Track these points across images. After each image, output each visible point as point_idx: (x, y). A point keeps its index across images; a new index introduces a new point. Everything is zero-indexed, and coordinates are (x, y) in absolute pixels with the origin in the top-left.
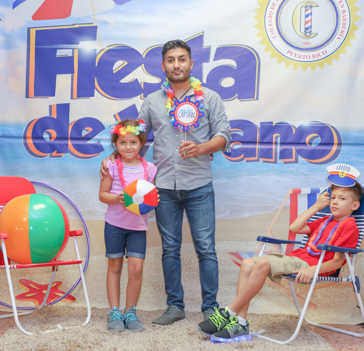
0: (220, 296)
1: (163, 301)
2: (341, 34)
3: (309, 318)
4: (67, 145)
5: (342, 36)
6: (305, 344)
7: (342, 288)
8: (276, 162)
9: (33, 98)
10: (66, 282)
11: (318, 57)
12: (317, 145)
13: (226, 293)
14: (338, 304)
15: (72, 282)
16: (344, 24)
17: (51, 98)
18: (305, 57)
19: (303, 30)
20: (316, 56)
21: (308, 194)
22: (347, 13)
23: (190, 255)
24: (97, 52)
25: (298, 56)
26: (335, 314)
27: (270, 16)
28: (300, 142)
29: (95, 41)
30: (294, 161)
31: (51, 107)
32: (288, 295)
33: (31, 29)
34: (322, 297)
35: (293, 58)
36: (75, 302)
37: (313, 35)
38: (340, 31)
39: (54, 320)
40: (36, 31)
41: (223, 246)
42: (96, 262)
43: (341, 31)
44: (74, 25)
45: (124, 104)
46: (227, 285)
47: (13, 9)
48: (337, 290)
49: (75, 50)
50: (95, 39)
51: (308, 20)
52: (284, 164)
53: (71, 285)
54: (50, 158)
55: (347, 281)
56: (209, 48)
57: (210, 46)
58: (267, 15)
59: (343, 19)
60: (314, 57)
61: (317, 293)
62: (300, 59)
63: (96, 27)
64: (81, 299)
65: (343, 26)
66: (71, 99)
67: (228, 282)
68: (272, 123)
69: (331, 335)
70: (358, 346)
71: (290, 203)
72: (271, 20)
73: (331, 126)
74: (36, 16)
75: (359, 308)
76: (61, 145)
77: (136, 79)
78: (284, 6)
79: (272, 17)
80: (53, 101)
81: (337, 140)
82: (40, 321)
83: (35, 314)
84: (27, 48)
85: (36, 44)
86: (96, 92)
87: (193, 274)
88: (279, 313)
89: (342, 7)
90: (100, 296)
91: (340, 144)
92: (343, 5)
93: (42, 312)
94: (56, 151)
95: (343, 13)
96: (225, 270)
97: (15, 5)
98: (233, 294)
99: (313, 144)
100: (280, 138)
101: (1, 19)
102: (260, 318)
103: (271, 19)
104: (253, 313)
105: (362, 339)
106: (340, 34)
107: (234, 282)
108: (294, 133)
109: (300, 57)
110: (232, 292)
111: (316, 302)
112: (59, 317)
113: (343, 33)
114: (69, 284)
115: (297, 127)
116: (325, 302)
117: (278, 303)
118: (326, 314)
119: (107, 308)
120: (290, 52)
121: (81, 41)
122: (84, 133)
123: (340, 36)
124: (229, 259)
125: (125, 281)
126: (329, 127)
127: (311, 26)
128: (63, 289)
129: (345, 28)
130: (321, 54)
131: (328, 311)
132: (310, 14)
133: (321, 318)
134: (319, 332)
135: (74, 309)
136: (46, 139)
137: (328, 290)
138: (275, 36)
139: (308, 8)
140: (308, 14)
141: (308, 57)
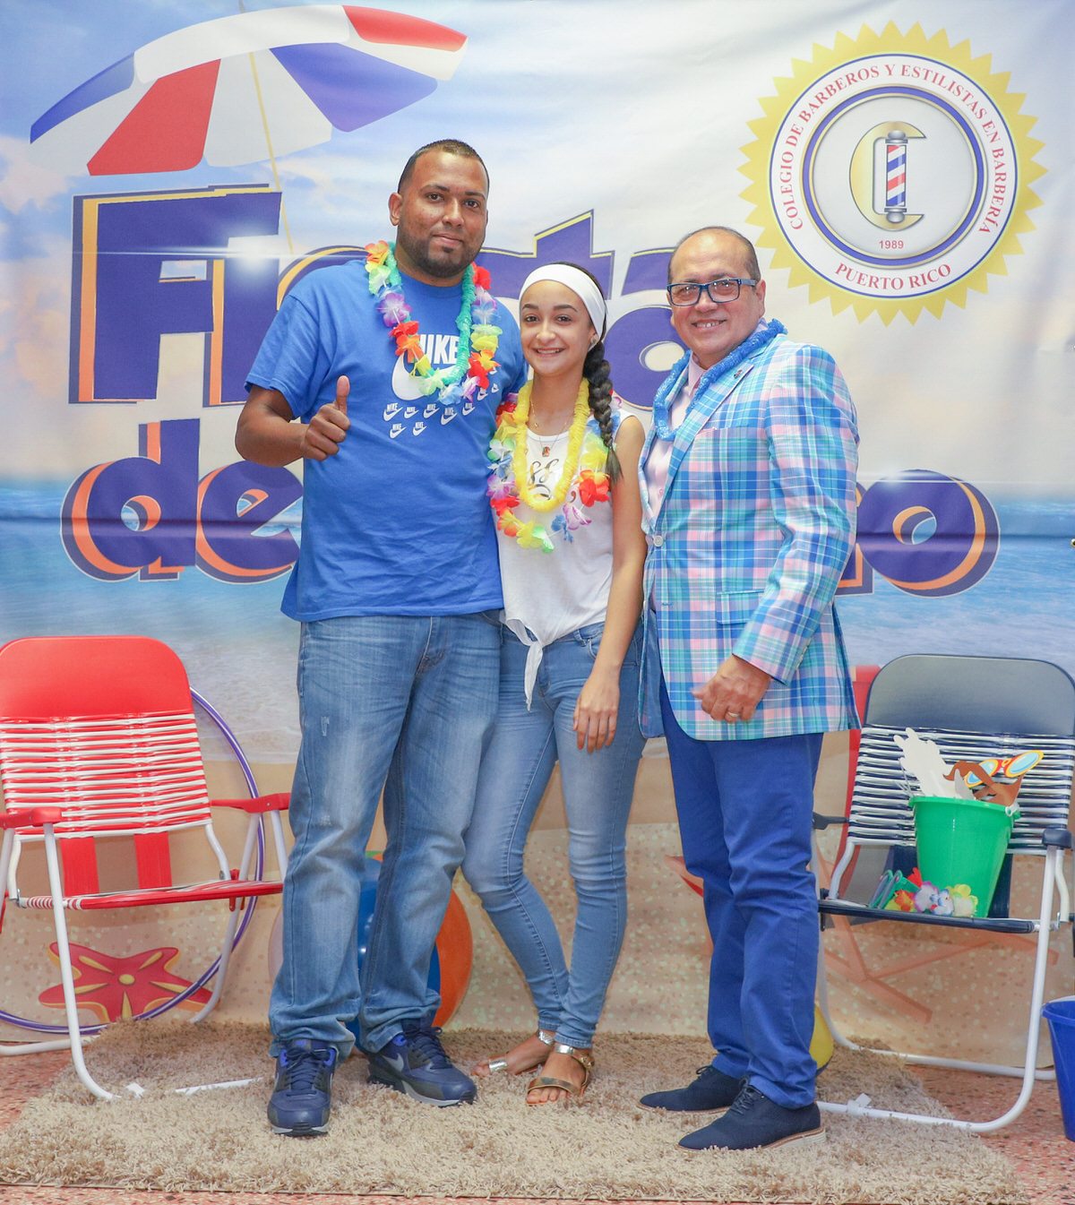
0: (647, 987)
1: (480, 1002)
2: (992, 217)
3: (909, 1047)
4: (193, 541)
5: (994, 222)
7: (1004, 958)
9: (92, 402)
10: (190, 947)
11: (925, 283)
12: (925, 540)
13: (666, 977)
14: (991, 1004)
15: (207, 949)
16: (1001, 189)
17: (143, 404)
18: (889, 282)
19: (882, 205)
20: (920, 281)
22: (1008, 158)
23: (559, 865)
24: (282, 268)
25: (867, 280)
26: (986, 1036)
27: (787, 165)
28: (878, 531)
29: (275, 236)
30: (861, 585)
31: (143, 429)
32: (847, 981)
33: (85, 201)
34: (947, 984)
35: (853, 285)
36: (217, 1009)
37: (909, 220)
38: (987, 209)
39: (162, 1067)
40: (99, 205)
41: (655, 837)
43: (992, 208)
44: (211, 188)
46: (669, 951)
47: (31, 142)
48: (991, 963)
49: (215, 262)
50: (277, 233)
51: (897, 178)
53: (207, 959)
54: (141, 579)
56: (609, 257)
57: (613, 252)
58: (778, 162)
59: (997, 174)
60: (914, 284)
61: (930, 973)
62: (872, 290)
64: (234, 999)
65: (997, 195)
66: (204, 406)
67: (670, 942)
72: (788, 177)
73: (966, 485)
74: (98, 165)
76: (173, 541)
78: (826, 133)
79: (790, 168)
80: (151, 412)
81: (984, 524)
82: (120, 1071)
83: (104, 1050)
84: (74, 256)
85: (101, 245)
87: (568, 921)
89: (993, 141)
91: (991, 536)
92: (996, 133)
93: (122, 1043)
94: (160, 559)
95: (997, 157)
96: (661, 908)
97: (37, 131)
98: (686, 978)
99: (915, 535)
103: (788, 173)
106: (987, 219)
107: (687, 942)
109: (873, 284)
110: (681, 973)
111: (928, 1001)
112: (174, 1058)
113: (996, 215)
114: (200, 954)
115: (867, 488)
116: (955, 1000)
118: (958, 1035)
120: (843, 268)
121: (234, 236)
122: (243, 507)
123: (987, 222)
124: (671, 875)
126: (960, 488)
127: (904, 194)
128: (180, 968)
129: (1002, 199)
130: (934, 275)
131: (964, 1026)
132: (900, 161)
133: (944, 1047)
134: (939, 1092)
135: (215, 1030)
136: (131, 523)
137: (962, 964)
138: (799, 224)
139: (896, 142)
140: (897, 159)
141: (897, 284)
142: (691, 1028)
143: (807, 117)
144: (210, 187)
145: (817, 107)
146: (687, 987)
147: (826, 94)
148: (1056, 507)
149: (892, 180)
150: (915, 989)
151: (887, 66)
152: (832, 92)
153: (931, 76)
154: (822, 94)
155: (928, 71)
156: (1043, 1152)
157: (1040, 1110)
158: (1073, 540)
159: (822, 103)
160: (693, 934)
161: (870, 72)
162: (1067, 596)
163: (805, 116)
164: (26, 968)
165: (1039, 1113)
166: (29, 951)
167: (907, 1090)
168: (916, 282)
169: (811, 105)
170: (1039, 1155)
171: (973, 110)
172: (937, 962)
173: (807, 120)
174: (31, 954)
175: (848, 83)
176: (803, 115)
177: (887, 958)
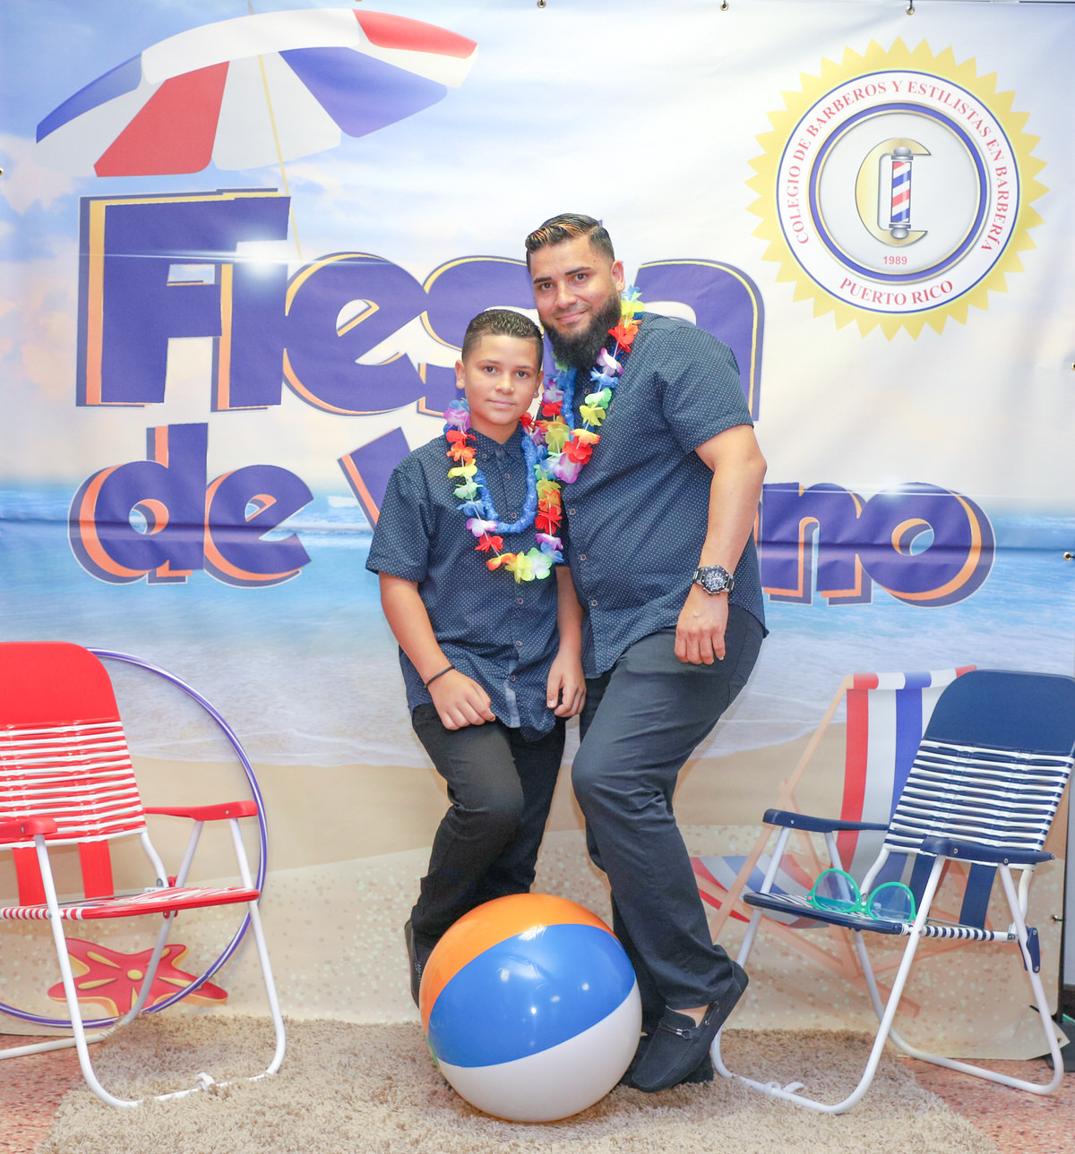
2: (993, 234)
4: (201, 545)
5: (996, 240)
6: (899, 1121)
7: (990, 955)
8: (806, 599)
9: (100, 405)
10: (198, 945)
11: (927, 299)
12: (924, 550)
14: (978, 999)
15: (215, 946)
16: (1003, 207)
17: (152, 407)
18: (892, 298)
19: (886, 221)
21: (897, 691)
22: (1010, 176)
23: (561, 865)
24: (290, 274)
25: (871, 295)
26: (971, 1030)
27: (793, 180)
28: (876, 542)
29: (284, 241)
30: (860, 594)
31: (151, 433)
32: (840, 978)
33: (92, 203)
34: (935, 980)
35: (857, 300)
36: (224, 1003)
37: (913, 236)
38: (989, 227)
40: (108, 208)
42: (285, 886)
43: (994, 226)
44: (220, 192)
45: (368, 428)
47: (38, 141)
48: (977, 960)
49: (224, 266)
50: (286, 239)
51: (902, 194)
52: (830, 604)
53: (214, 955)
54: (149, 582)
55: (1009, 938)
58: (784, 176)
59: (1000, 192)
60: (917, 300)
61: (919, 970)
62: (876, 306)
63: (286, 201)
64: (242, 994)
65: (999, 213)
66: (212, 411)
68: (796, 486)
69: (966, 1092)
70: (1042, 1124)
71: (846, 717)
72: (794, 191)
73: (964, 498)
74: (108, 165)
75: (1037, 1010)
76: (183, 546)
77: (405, 356)
78: (832, 149)
79: (797, 182)
80: (159, 415)
81: (979, 537)
83: (124, 1044)
84: (81, 257)
85: (108, 247)
86: (285, 389)
88: (813, 1028)
89: (996, 159)
90: (297, 985)
91: (987, 549)
92: (1000, 152)
93: (139, 1037)
94: (168, 562)
95: (1000, 175)
97: (44, 130)
99: (913, 547)
100: (818, 528)
101: (2, 170)
102: (760, 1044)
103: (796, 188)
104: (740, 1028)
105: (1051, 1103)
106: (989, 237)
108: (858, 517)
109: (876, 299)
111: (917, 996)
112: (194, 1052)
113: (998, 233)
114: (208, 950)
115: (867, 500)
116: (942, 995)
117: (810, 999)
118: (944, 1028)
119: (321, 1020)
120: (847, 282)
121: (241, 241)
122: (251, 512)
123: (989, 239)
125: (370, 941)
126: (958, 501)
127: (908, 211)
128: (188, 965)
129: (1004, 217)
130: (937, 292)
131: (951, 1020)
132: (905, 177)
133: (931, 1040)
134: (930, 1083)
135: (225, 1024)
136: (138, 527)
137: (950, 961)
138: (804, 240)
139: (901, 159)
140: (901, 177)
141: (900, 299)
143: (815, 132)
144: (218, 190)
145: (825, 122)
147: (834, 110)
149: (897, 197)
151: (894, 83)
152: (840, 107)
153: (937, 94)
154: (829, 109)
155: (934, 89)
159: (829, 118)
161: (878, 89)
163: (812, 131)
164: (35, 963)
166: (38, 947)
167: (901, 1081)
168: (918, 298)
169: (818, 120)
171: (978, 128)
172: (928, 959)
173: (814, 135)
174: (40, 950)
175: (855, 99)
176: (811, 129)
177: (879, 956)
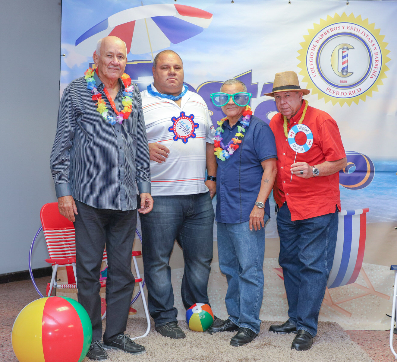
1: (216, 312)
2: (374, 73)
3: (345, 324)
5: (374, 75)
7: (374, 298)
11: (353, 94)
12: (352, 172)
14: (370, 311)
16: (377, 65)
18: (342, 93)
19: (340, 70)
20: (352, 93)
21: (344, 216)
22: (379, 55)
25: (336, 93)
26: (367, 321)
27: (311, 57)
32: (327, 305)
34: (356, 306)
35: (331, 94)
36: (136, 314)
37: (349, 74)
38: (372, 71)
41: (269, 262)
43: (374, 71)
44: (133, 61)
46: (273, 297)
47: (76, 46)
48: (370, 300)
51: (345, 61)
56: (257, 84)
57: (258, 83)
58: (309, 56)
59: (376, 60)
61: (352, 303)
62: (337, 96)
64: (141, 311)
65: (375, 67)
67: (274, 294)
69: (365, 342)
72: (312, 60)
73: (365, 156)
78: (324, 47)
79: (313, 57)
81: (370, 168)
89: (375, 50)
91: (372, 171)
92: (376, 48)
95: (376, 55)
96: (271, 284)
97: (77, 42)
98: (278, 305)
99: (349, 171)
101: (65, 55)
103: (312, 59)
106: (372, 74)
107: (279, 294)
110: (277, 303)
111: (351, 311)
113: (375, 73)
116: (359, 310)
118: (359, 320)
120: (328, 89)
121: (139, 76)
123: (373, 75)
124: (274, 274)
126: (363, 157)
127: (347, 66)
129: (377, 68)
130: (356, 91)
131: (361, 318)
132: (346, 56)
133: (355, 324)
134: (355, 339)
135: (136, 321)
137: (361, 300)
138: (315, 75)
139: (345, 50)
140: (345, 56)
141: (345, 94)
142: (279, 319)
143: (318, 42)
144: (132, 61)
145: (321, 39)
146: (278, 307)
147: (324, 35)
148: (391, 163)
150: (347, 307)
151: (343, 26)
152: (326, 34)
153: (356, 30)
154: (323, 34)
155: (355, 28)
156: (386, 358)
157: (385, 345)
158: (396, 173)
159: (323, 37)
160: (281, 291)
161: (338, 28)
162: (395, 190)
163: (317, 41)
165: (384, 346)
167: (345, 338)
168: (350, 93)
169: (319, 38)
170: (385, 359)
171: (369, 40)
172: (354, 299)
175: (330, 31)
177: (339, 299)
